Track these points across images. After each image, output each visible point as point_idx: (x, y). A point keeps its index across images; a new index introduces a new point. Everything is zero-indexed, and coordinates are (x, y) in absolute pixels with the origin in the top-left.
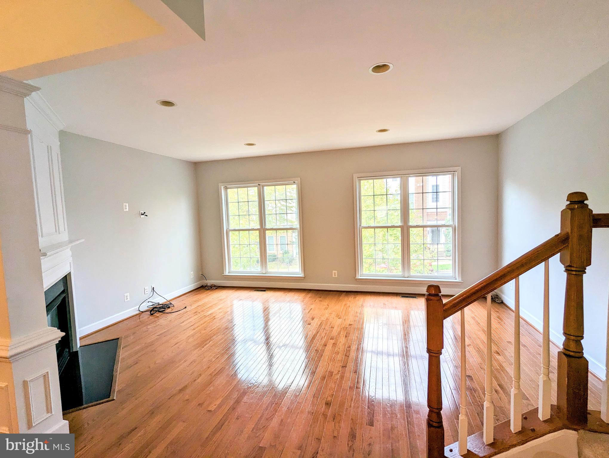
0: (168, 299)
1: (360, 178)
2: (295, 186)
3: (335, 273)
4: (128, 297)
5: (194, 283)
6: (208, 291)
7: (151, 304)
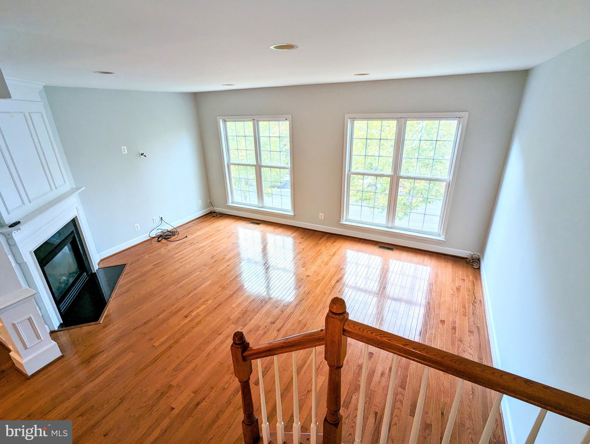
0: (175, 227)
1: (353, 119)
2: (288, 123)
3: (321, 215)
4: (139, 227)
5: (202, 210)
6: (214, 218)
7: (161, 231)
